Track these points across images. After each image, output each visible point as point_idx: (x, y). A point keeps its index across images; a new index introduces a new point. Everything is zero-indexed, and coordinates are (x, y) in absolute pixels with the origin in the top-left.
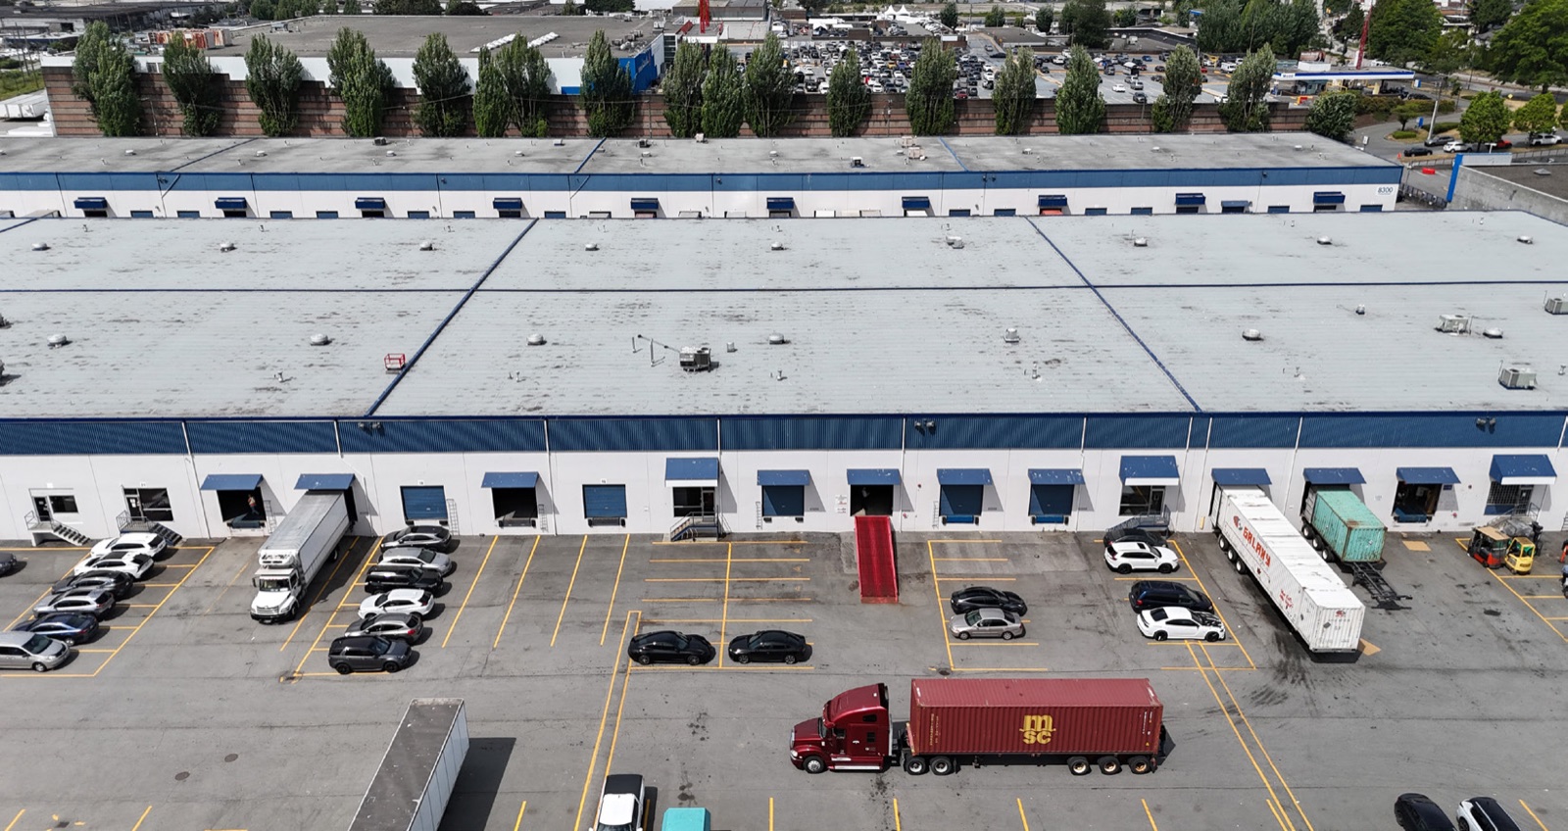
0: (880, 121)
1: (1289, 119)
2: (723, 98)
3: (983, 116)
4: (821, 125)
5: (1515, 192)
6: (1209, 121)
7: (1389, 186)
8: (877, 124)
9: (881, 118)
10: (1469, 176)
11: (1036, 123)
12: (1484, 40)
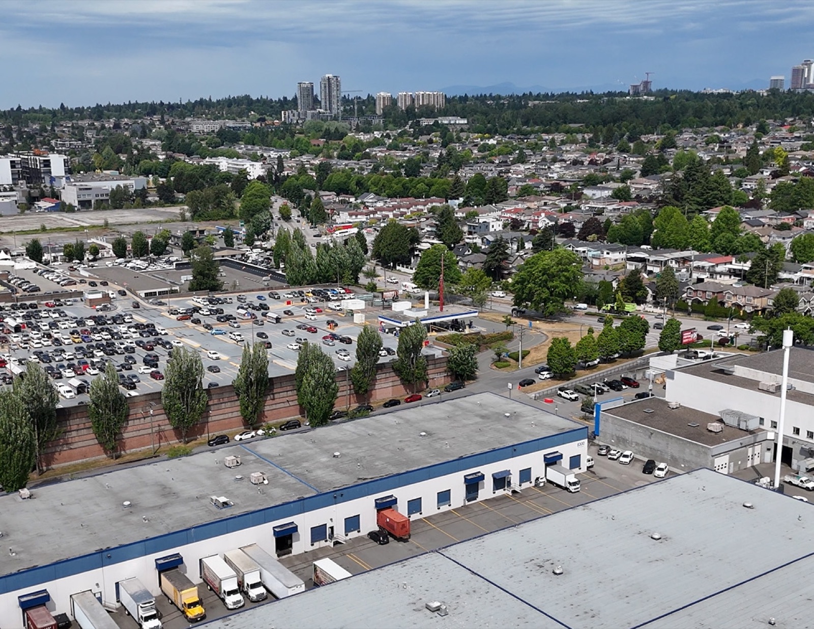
0: (139, 419)
1: (438, 366)
2: (16, 440)
3: (226, 400)
4: (85, 432)
5: (652, 434)
6: (388, 375)
7: (582, 441)
8: (137, 422)
9: (139, 416)
10: (610, 420)
11: (269, 398)
12: (466, 263)
